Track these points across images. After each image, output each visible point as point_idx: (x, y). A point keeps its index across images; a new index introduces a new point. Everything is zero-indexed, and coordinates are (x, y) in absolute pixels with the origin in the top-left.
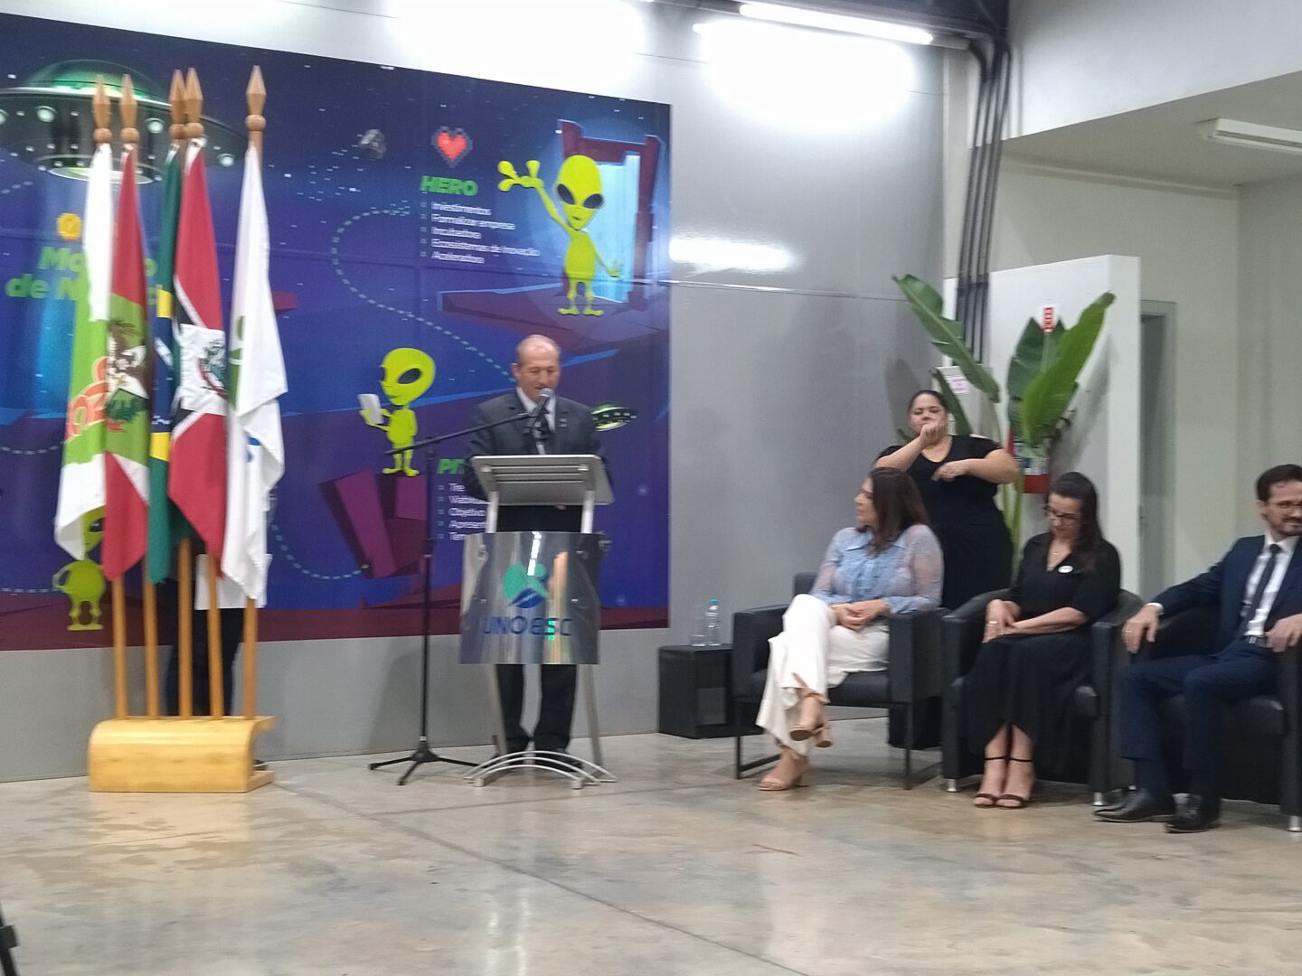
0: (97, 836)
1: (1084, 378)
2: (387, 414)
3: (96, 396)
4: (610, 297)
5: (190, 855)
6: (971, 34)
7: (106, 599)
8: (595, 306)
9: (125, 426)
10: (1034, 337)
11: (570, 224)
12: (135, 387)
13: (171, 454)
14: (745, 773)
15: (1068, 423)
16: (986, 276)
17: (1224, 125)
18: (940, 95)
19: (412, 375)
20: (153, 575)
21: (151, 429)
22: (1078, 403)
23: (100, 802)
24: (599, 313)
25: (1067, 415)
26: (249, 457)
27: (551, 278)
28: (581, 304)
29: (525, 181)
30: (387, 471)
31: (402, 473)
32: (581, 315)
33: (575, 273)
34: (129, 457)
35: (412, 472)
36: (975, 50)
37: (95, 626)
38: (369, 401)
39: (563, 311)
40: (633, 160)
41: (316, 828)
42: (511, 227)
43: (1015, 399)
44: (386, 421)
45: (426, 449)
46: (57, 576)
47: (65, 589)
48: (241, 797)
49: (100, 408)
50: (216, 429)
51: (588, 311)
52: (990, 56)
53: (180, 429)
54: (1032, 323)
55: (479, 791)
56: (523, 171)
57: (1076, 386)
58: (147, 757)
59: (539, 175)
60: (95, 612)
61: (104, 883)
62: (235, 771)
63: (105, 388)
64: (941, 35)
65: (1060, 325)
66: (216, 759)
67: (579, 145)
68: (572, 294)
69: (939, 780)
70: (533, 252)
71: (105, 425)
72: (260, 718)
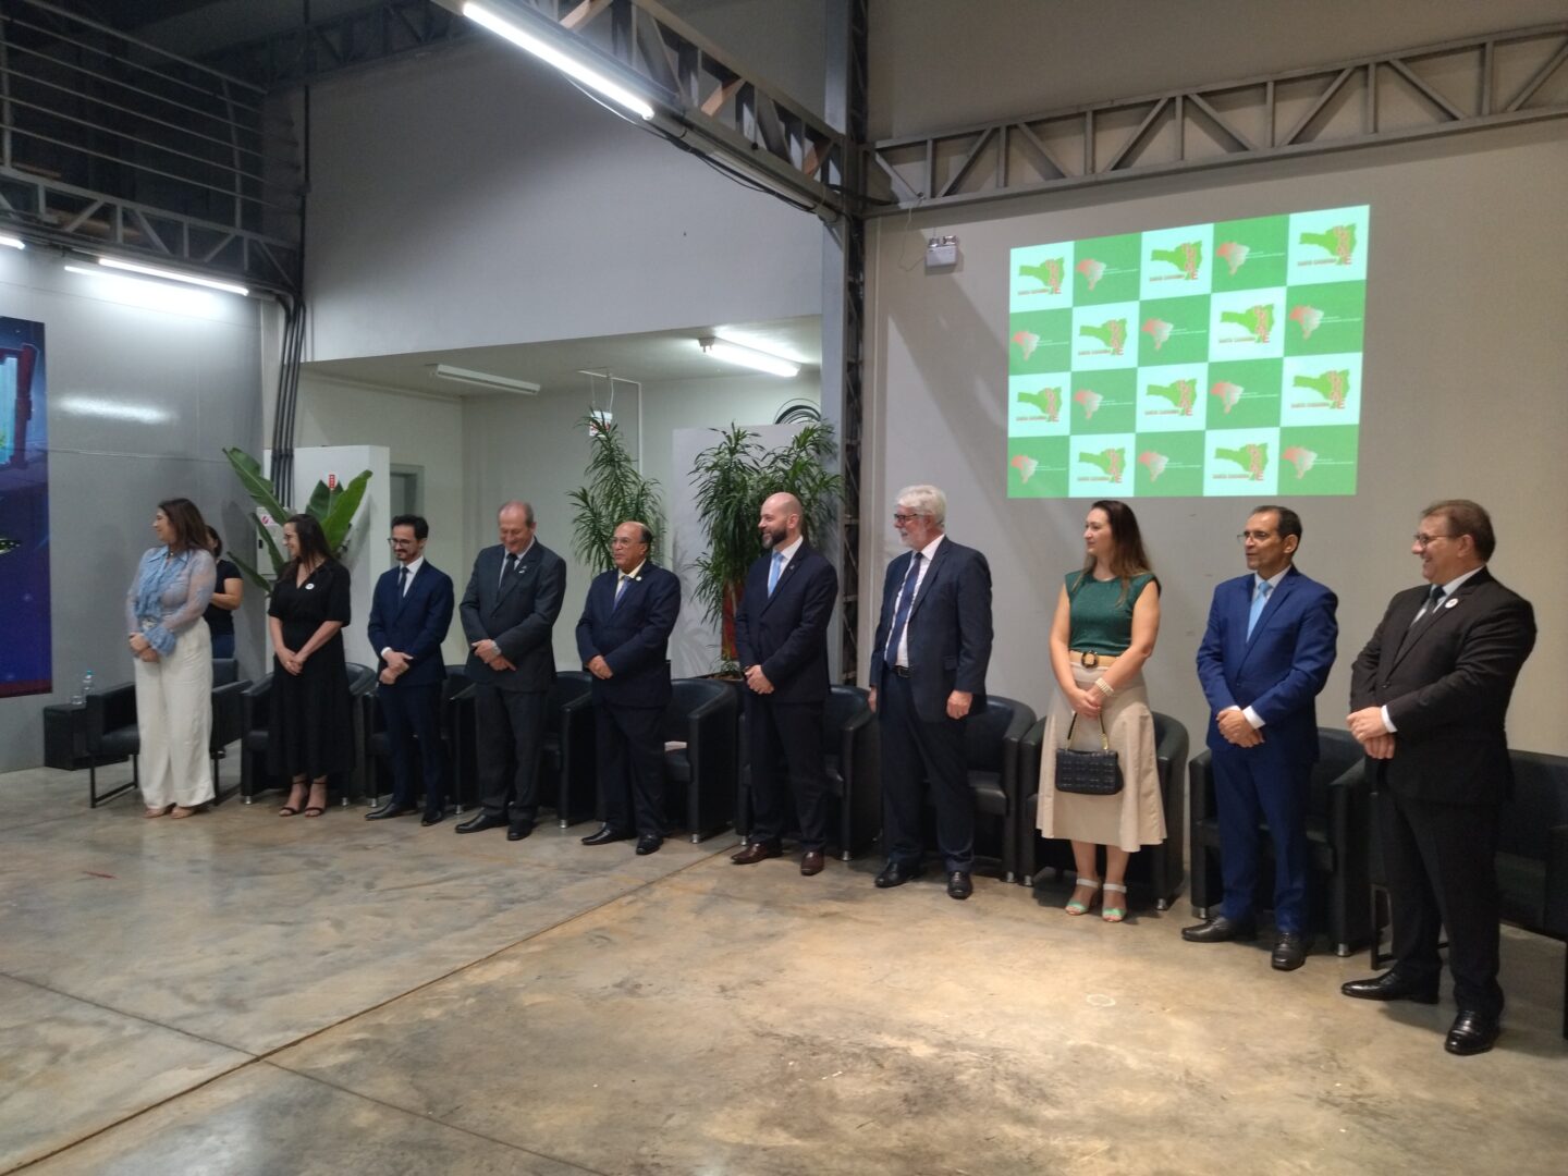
1: (355, 520)
6: (278, 292)
10: (322, 493)
15: (345, 549)
16: (292, 450)
17: (442, 368)
18: (258, 328)
22: (352, 535)
25: (344, 544)
36: (281, 300)
40: (11, 361)
52: (292, 307)
54: (321, 484)
57: (350, 526)
64: (253, 290)
65: (339, 487)
69: (238, 796)
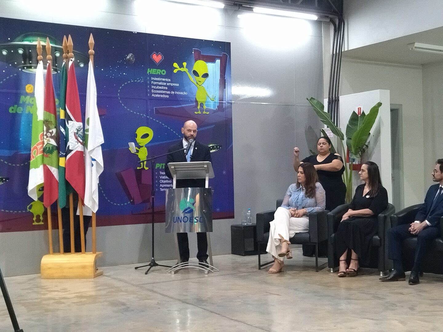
0: (44, 294)
1: (372, 131)
2: (138, 149)
3: (41, 146)
4: (212, 108)
5: (76, 300)
6: (331, 16)
7: (45, 213)
8: (206, 111)
9: (50, 155)
10: (355, 118)
11: (197, 83)
12: (53, 142)
13: (65, 165)
14: (261, 268)
15: (367, 146)
16: (338, 97)
17: (417, 45)
18: (321, 37)
19: (146, 136)
20: (61, 205)
21: (59, 156)
22: (370, 139)
23: (44, 282)
24: (208, 113)
25: (367, 144)
26: (92, 165)
27: (192, 102)
28: (202, 110)
29: (182, 69)
30: (138, 168)
31: (143, 169)
32: (202, 114)
33: (200, 100)
34: (52, 166)
35: (146, 168)
36: (332, 21)
37: (41, 223)
38: (131, 145)
39: (196, 113)
40: (218, 61)
41: (118, 290)
42: (178, 85)
43: (349, 138)
44: (138, 151)
45: (151, 161)
46: (28, 207)
47: (31, 211)
48: (92, 280)
49: (42, 150)
50: (81, 156)
51: (204, 112)
52: (337, 24)
53: (69, 156)
54: (354, 113)
55: (173, 275)
56: (181, 66)
57: (370, 134)
58: (60, 267)
59: (187, 67)
60: (41, 218)
61: (47, 311)
62: (90, 271)
63: (43, 143)
64: (321, 17)
65: (363, 113)
66: (84, 267)
67: (200, 57)
68: (199, 107)
69: (327, 268)
70: (185, 93)
71: (43, 155)
72: (97, 253)
